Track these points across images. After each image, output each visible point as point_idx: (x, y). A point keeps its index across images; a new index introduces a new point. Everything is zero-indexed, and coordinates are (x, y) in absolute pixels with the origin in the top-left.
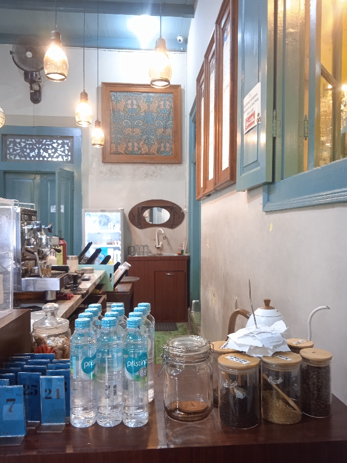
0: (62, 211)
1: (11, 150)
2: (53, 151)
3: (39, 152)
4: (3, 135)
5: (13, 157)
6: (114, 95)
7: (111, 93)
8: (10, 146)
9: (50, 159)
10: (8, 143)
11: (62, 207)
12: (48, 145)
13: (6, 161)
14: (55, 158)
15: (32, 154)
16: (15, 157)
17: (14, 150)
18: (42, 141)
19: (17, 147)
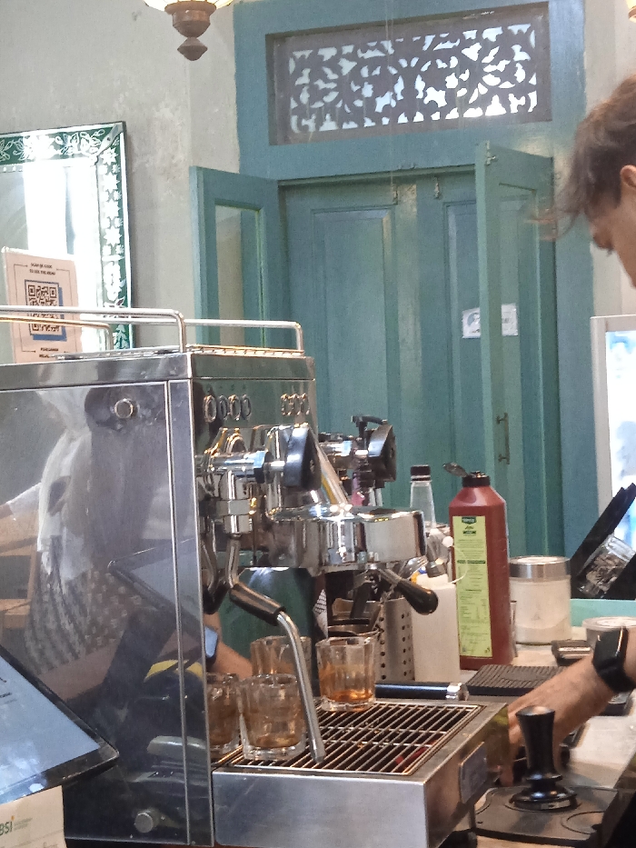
0: (510, 328)
1: (304, 97)
2: (465, 77)
3: (410, 90)
4: (272, 39)
5: (310, 123)
8: (300, 81)
9: (453, 114)
10: (292, 66)
11: (509, 312)
12: (446, 56)
13: (286, 140)
14: (474, 105)
15: (381, 103)
16: (320, 122)
17: (317, 94)
18: (422, 42)
19: (327, 81)
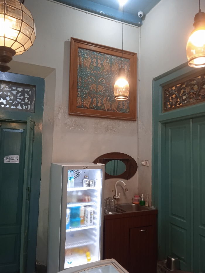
2: (12, 98)
6: (81, 52)
7: (79, 49)
9: (8, 106)
12: (7, 92)
